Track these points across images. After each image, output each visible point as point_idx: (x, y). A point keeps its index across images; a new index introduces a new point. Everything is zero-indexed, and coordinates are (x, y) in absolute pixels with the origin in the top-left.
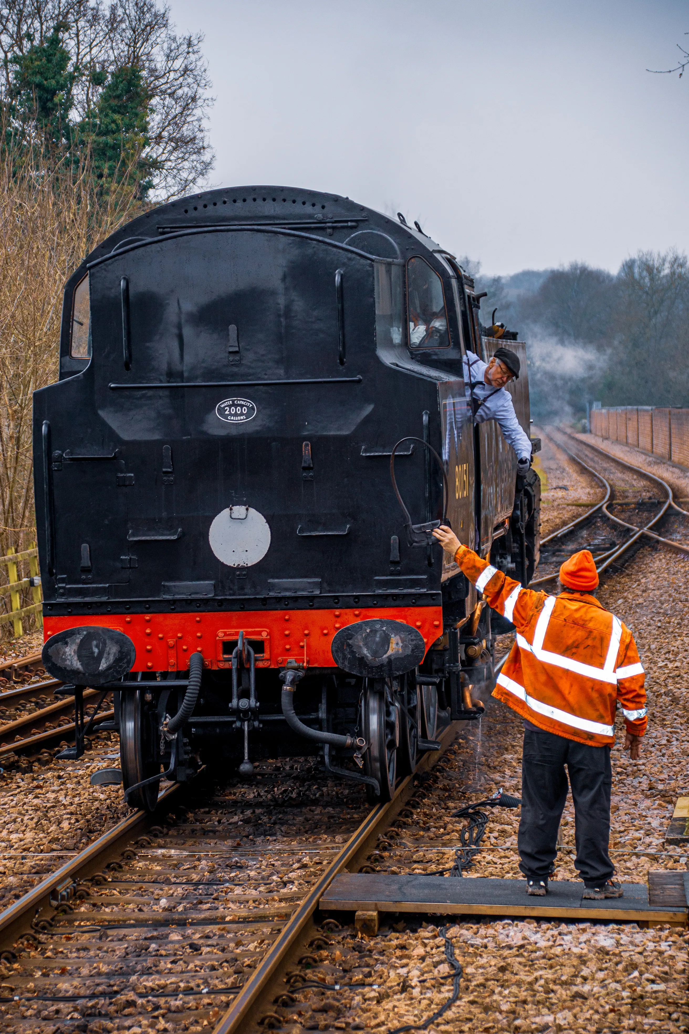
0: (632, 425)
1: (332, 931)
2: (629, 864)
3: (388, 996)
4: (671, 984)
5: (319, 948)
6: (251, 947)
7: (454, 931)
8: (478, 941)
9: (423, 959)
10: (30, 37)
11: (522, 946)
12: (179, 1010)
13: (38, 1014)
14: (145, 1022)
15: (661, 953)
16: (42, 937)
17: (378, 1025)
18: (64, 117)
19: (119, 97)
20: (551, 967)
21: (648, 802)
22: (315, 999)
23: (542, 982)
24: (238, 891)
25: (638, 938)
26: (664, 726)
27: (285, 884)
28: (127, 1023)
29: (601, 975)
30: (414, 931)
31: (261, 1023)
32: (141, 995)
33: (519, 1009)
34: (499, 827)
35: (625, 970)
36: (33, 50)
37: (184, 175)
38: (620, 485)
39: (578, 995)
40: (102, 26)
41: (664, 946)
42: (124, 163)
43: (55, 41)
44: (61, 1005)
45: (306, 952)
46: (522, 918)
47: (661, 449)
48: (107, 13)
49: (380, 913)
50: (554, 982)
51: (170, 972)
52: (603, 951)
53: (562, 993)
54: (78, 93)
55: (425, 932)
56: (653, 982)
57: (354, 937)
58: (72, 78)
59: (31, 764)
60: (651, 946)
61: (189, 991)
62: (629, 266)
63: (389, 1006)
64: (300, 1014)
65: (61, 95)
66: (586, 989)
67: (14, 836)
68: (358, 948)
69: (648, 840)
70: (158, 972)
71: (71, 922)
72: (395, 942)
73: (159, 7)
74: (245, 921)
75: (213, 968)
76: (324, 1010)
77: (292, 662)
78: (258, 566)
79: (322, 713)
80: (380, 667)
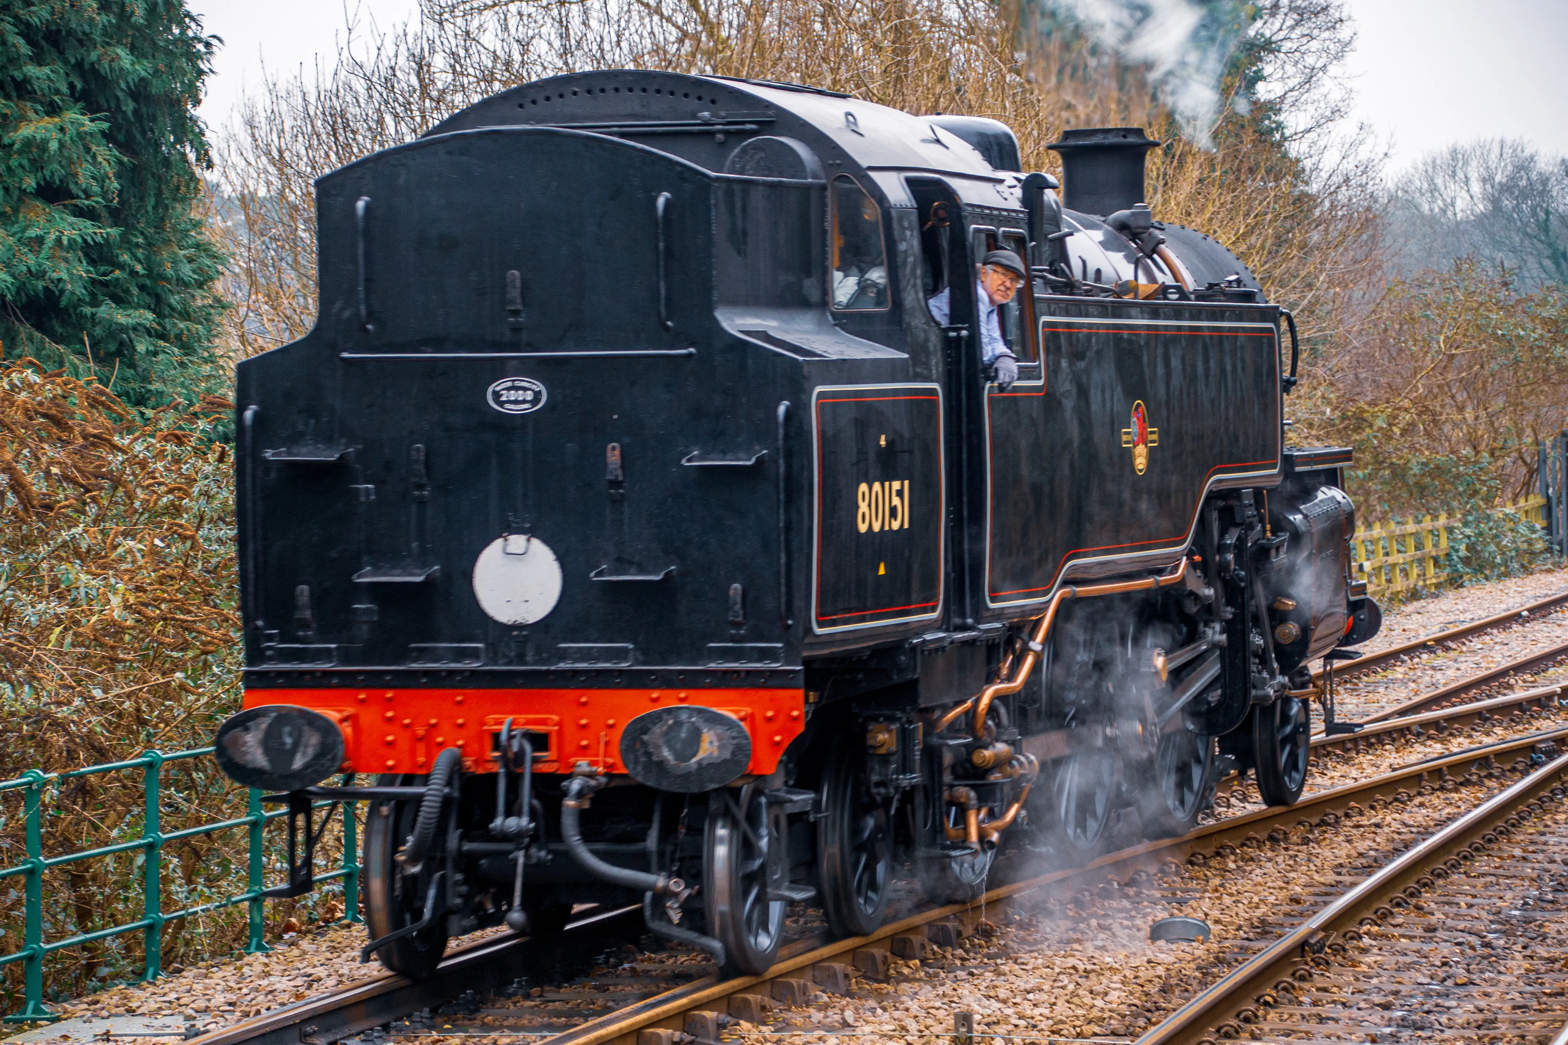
77: (583, 765)
78: (544, 624)
79: (652, 842)
80: (686, 776)
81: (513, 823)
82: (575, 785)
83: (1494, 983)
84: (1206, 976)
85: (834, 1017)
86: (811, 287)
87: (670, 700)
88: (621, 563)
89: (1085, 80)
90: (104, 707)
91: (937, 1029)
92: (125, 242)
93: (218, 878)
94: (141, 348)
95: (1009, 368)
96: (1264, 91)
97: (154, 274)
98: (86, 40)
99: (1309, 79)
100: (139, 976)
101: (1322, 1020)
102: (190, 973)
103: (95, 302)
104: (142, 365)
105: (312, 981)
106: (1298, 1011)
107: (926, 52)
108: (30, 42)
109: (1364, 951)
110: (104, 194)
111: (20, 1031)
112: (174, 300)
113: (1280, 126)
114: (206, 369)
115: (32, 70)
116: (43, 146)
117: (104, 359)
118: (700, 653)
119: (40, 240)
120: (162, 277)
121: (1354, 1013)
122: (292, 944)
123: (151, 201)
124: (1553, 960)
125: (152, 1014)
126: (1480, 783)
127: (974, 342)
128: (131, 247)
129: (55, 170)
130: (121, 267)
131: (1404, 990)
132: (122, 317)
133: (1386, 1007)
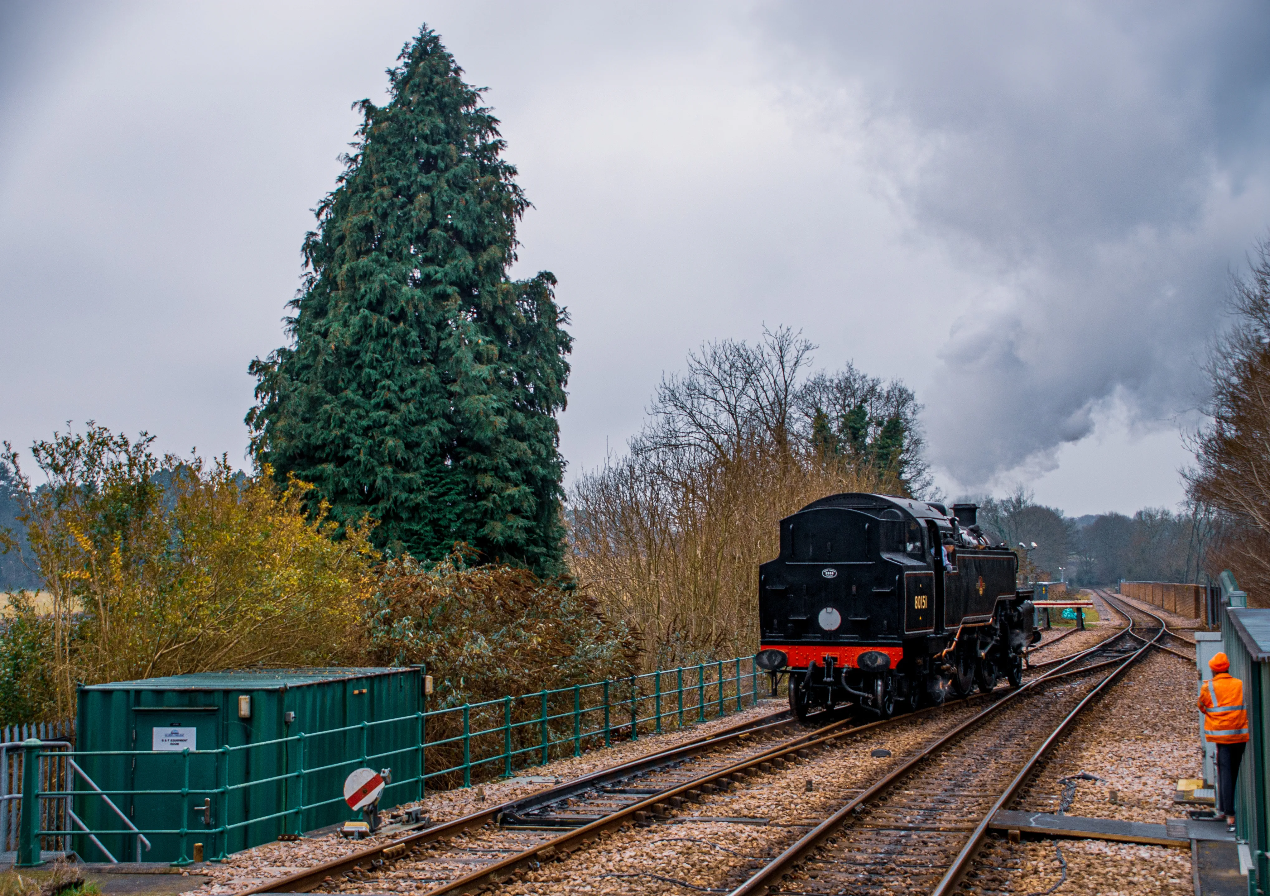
0: (1142, 591)
1: (995, 839)
2: (1154, 813)
3: (1027, 876)
4: (1183, 880)
5: (989, 847)
6: (954, 844)
7: (1061, 843)
8: (1074, 850)
9: (1045, 857)
10: (849, 406)
11: (1098, 854)
12: (917, 875)
13: (847, 871)
14: (900, 879)
15: (1176, 862)
16: (848, 832)
17: (1023, 891)
18: (863, 441)
19: (890, 432)
20: (1115, 866)
21: (1162, 781)
22: (988, 874)
23: (1111, 874)
24: (946, 815)
25: (1163, 853)
26: (1169, 742)
27: (970, 813)
28: (891, 879)
29: (1143, 872)
30: (1039, 842)
31: (960, 885)
32: (898, 866)
33: (1099, 887)
34: (1082, 790)
35: (1157, 870)
36: (850, 411)
37: (919, 467)
38: (1138, 620)
39: (1130, 883)
40: (882, 402)
41: (1177, 859)
42: (891, 462)
43: (860, 407)
44: (858, 867)
45: (982, 849)
46: (1097, 839)
47: (1158, 602)
48: (886, 395)
49: (1022, 832)
50: (1118, 875)
51: (912, 854)
52: (1143, 860)
53: (1123, 881)
54: (870, 430)
55: (1045, 843)
56: (1172, 878)
57: (1007, 843)
58: (868, 424)
59: (842, 744)
60: (1170, 858)
61: (922, 865)
62: (1140, 514)
63: (1028, 881)
64: (980, 882)
65: (862, 432)
66: (1135, 879)
67: (834, 780)
68: (1010, 849)
69: (1164, 801)
70: (906, 854)
71: (862, 825)
72: (1029, 847)
73: (910, 392)
74: (950, 830)
75: (934, 854)
76: (994, 880)
77: (846, 665)
78: (836, 630)
79: (862, 685)
80: (874, 668)
81: (828, 679)
82: (845, 670)
83: (985, 772)
84: (890, 769)
85: (766, 780)
86: (901, 547)
87: (869, 650)
88: (856, 616)
89: (846, 473)
90: (530, 675)
91: (800, 785)
92: (538, 526)
93: (565, 731)
94: (542, 560)
95: (950, 567)
96: (904, 476)
97: (547, 536)
98: (527, 464)
99: (919, 473)
100: (540, 764)
101: (928, 784)
102: (556, 763)
103: (528, 545)
104: (542, 565)
105: (595, 766)
106: (920, 781)
107: (794, 464)
108: (511, 464)
109: (943, 761)
110: (531, 511)
111: (504, 780)
112: (552, 544)
113: (910, 488)
114: (561, 566)
115: (511, 473)
116: (514, 496)
117: (530, 563)
118: (875, 638)
119: (512, 526)
120: (549, 537)
121: (939, 781)
122: (589, 753)
123: (546, 513)
124: (1004, 764)
125: (545, 775)
126: (979, 705)
127: (941, 561)
128: (540, 528)
129: (516, 504)
130: (536, 534)
131: (956, 774)
132: (536, 550)
133: (950, 779)
